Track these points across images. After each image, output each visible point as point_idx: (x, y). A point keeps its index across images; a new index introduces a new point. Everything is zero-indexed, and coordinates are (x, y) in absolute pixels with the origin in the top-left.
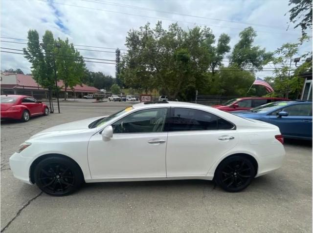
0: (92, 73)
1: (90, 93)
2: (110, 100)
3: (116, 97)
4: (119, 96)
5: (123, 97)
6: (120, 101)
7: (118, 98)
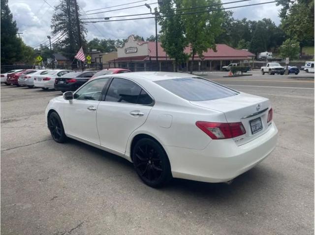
0: (251, 22)
1: (235, 61)
2: (264, 73)
3: (274, 65)
4: (282, 64)
5: (290, 64)
6: (282, 73)
7: (280, 67)
